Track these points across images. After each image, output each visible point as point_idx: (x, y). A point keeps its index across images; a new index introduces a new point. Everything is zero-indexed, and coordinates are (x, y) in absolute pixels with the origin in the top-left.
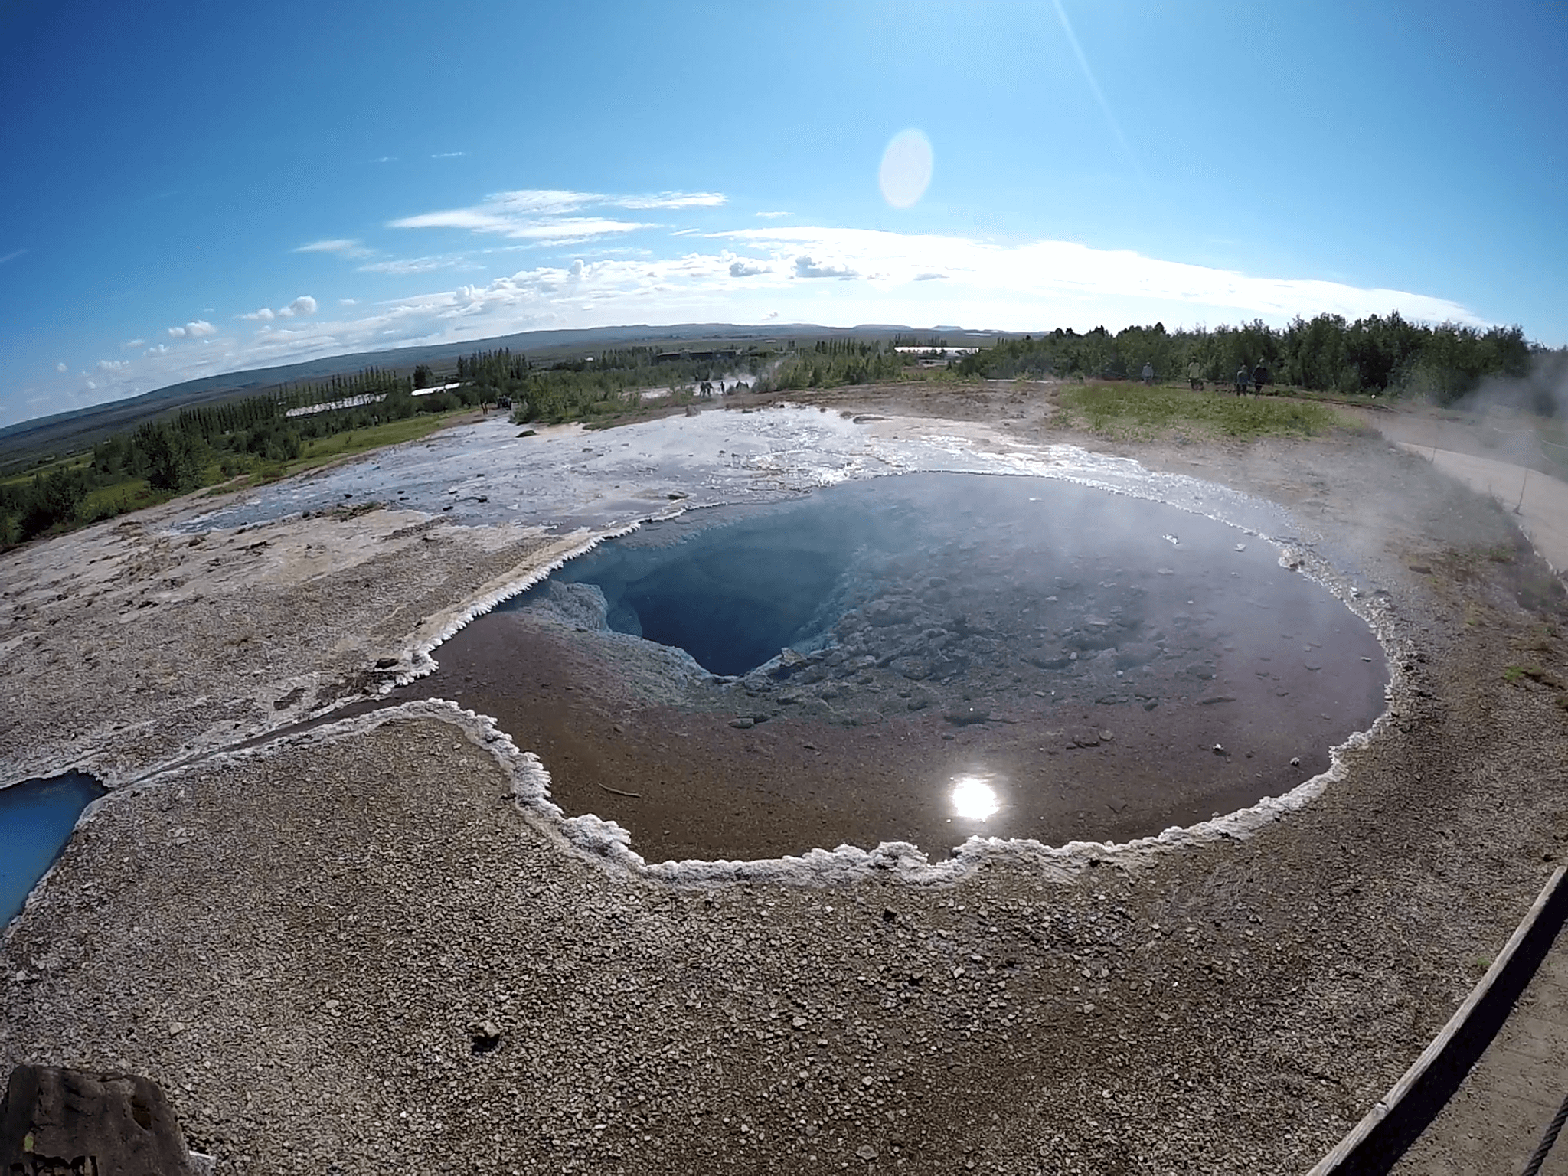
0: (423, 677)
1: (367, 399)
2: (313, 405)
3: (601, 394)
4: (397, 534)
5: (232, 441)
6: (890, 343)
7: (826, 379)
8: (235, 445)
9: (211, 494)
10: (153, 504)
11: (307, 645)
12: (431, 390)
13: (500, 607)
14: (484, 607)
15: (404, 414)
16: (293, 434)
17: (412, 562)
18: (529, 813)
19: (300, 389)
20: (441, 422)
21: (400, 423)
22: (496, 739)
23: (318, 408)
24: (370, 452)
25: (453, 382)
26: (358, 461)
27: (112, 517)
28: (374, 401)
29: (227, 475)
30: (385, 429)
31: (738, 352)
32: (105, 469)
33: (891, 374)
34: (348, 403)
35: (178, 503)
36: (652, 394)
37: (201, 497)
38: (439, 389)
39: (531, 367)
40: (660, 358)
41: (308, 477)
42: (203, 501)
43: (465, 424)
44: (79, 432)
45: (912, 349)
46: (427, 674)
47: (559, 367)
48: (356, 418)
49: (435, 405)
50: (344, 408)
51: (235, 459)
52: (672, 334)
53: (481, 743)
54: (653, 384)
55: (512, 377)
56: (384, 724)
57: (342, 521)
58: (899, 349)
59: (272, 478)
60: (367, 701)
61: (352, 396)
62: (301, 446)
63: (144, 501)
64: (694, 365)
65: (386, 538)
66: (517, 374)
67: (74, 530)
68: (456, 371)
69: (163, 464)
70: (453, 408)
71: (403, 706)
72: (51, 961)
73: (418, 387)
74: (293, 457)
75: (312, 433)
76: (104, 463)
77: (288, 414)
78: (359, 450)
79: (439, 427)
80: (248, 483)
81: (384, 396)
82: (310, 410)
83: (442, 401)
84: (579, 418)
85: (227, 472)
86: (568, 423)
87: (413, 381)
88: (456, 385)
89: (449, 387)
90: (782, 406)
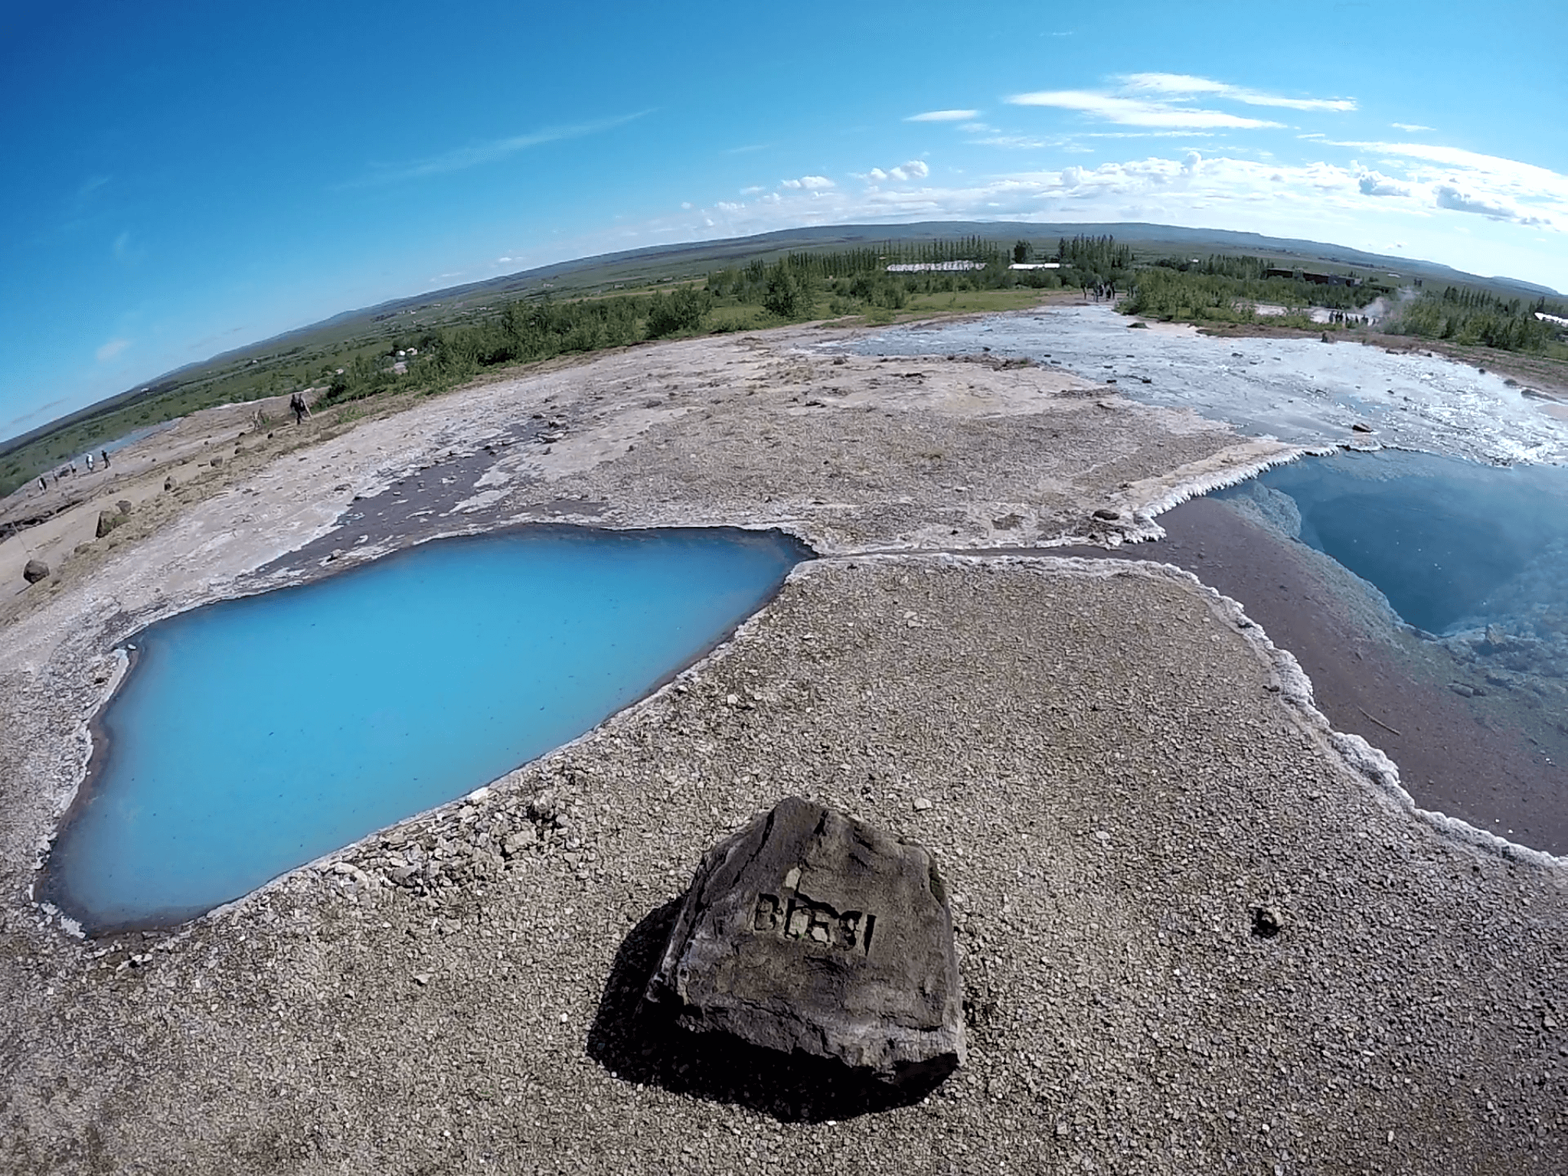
0: (1151, 540)
1: (966, 265)
2: (913, 263)
3: (1215, 300)
4: (1066, 394)
5: (834, 286)
6: (1532, 306)
7: (1460, 334)
8: (838, 288)
9: (824, 326)
10: (770, 326)
11: (1006, 477)
12: (1031, 267)
13: (1214, 493)
14: (1200, 489)
15: (1003, 285)
16: (898, 287)
17: (1096, 424)
18: (1295, 713)
19: (903, 248)
20: (1044, 298)
21: (998, 292)
22: (1248, 625)
23: (917, 267)
24: (975, 315)
25: (1053, 261)
26: (968, 321)
27: (732, 331)
28: (974, 268)
29: (836, 313)
30: (986, 295)
31: (1357, 281)
32: (717, 293)
33: (1536, 345)
34: (946, 266)
35: (794, 329)
36: (1263, 310)
37: (816, 327)
38: (1040, 266)
39: (1133, 259)
40: (1270, 273)
41: (919, 326)
42: (817, 331)
43: (1068, 305)
44: (696, 260)
45: (1556, 319)
46: (1156, 538)
47: (1162, 264)
48: (956, 283)
49: (1035, 281)
50: (942, 271)
51: (841, 301)
52: (1286, 248)
53: (1233, 626)
54: (1263, 298)
55: (1113, 266)
56: (1120, 575)
57: (996, 370)
58: (1540, 316)
59: (884, 322)
60: (1094, 546)
61: (952, 260)
62: (906, 299)
63: (760, 322)
64: (1311, 286)
65: (1056, 396)
66: (1118, 264)
67: (698, 336)
68: (1057, 251)
69: (782, 294)
70: (1053, 287)
71: (1139, 562)
72: (769, 695)
73: (1018, 261)
74: (897, 307)
75: (912, 289)
76: (716, 286)
77: (889, 268)
78: (965, 312)
79: (1041, 303)
80: (860, 323)
81: (983, 265)
82: (910, 268)
83: (1042, 277)
84: (1189, 320)
85: (835, 310)
86: (1177, 323)
87: (1013, 255)
88: (1057, 265)
89: (1047, 265)
90: (1430, 355)
